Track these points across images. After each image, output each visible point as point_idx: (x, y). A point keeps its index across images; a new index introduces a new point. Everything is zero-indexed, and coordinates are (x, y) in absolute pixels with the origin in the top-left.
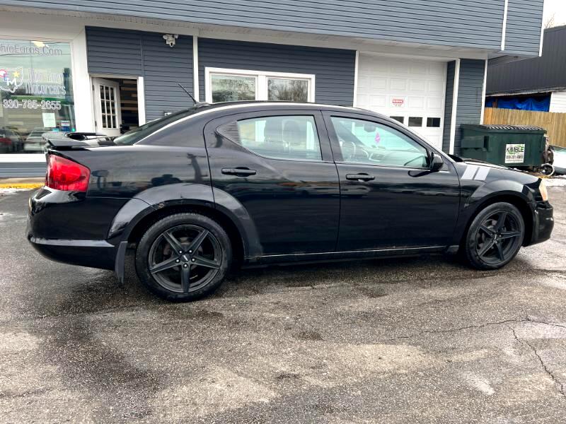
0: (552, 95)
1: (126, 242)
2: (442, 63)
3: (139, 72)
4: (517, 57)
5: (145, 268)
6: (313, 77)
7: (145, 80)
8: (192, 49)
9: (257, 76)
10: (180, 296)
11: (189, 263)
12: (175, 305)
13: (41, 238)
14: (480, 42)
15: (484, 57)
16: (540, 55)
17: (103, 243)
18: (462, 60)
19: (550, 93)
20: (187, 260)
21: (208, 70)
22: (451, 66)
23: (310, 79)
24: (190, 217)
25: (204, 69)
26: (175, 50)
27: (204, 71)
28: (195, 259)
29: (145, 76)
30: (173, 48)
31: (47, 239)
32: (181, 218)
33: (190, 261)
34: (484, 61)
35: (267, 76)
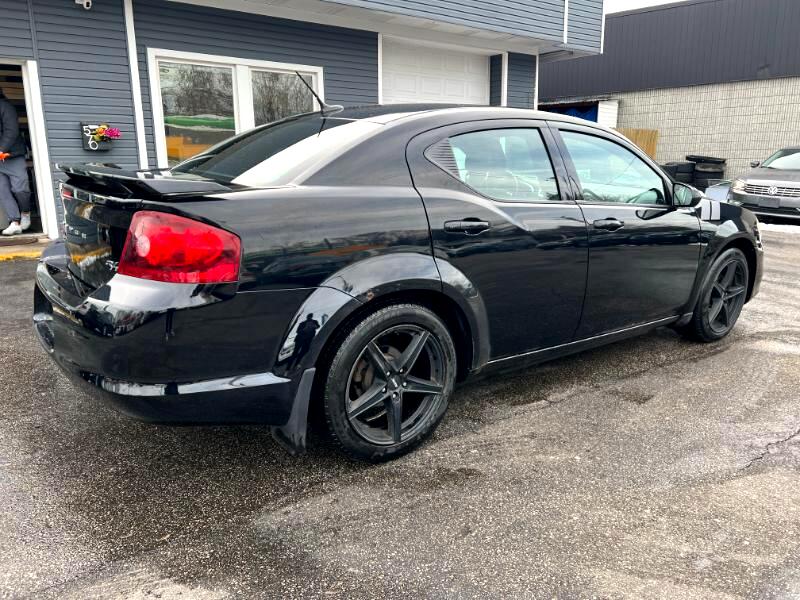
0: (600, 105)
1: (314, 369)
2: (482, 57)
3: (28, 52)
4: (572, 53)
5: (341, 412)
6: (320, 70)
7: (40, 68)
8: (123, 15)
9: (235, 65)
10: (391, 451)
11: (400, 390)
12: (383, 468)
13: (131, 383)
14: (532, 28)
15: (534, 52)
16: (602, 52)
17: (267, 379)
18: (510, 53)
19: (598, 102)
20: (396, 386)
21: (152, 53)
22: (495, 62)
23: (315, 73)
24: (405, 312)
25: (146, 50)
26: (90, 16)
27: (145, 54)
28: (408, 382)
29: (39, 60)
30: (89, 11)
31: (141, 384)
32: (393, 314)
33: (401, 387)
34: (535, 57)
35: (250, 67)
